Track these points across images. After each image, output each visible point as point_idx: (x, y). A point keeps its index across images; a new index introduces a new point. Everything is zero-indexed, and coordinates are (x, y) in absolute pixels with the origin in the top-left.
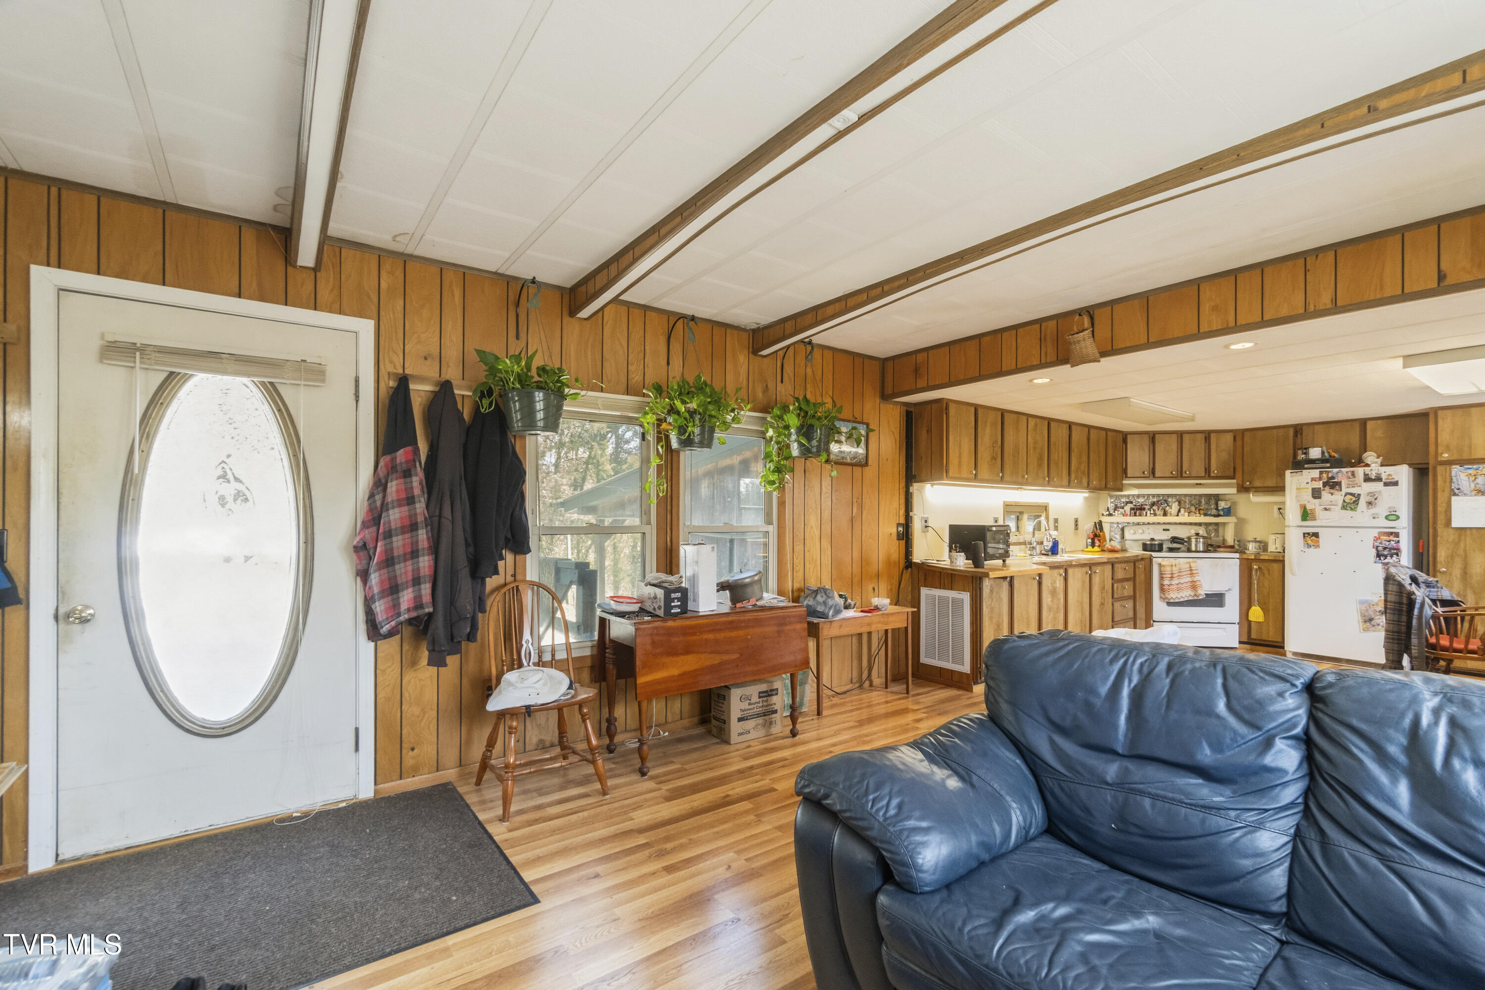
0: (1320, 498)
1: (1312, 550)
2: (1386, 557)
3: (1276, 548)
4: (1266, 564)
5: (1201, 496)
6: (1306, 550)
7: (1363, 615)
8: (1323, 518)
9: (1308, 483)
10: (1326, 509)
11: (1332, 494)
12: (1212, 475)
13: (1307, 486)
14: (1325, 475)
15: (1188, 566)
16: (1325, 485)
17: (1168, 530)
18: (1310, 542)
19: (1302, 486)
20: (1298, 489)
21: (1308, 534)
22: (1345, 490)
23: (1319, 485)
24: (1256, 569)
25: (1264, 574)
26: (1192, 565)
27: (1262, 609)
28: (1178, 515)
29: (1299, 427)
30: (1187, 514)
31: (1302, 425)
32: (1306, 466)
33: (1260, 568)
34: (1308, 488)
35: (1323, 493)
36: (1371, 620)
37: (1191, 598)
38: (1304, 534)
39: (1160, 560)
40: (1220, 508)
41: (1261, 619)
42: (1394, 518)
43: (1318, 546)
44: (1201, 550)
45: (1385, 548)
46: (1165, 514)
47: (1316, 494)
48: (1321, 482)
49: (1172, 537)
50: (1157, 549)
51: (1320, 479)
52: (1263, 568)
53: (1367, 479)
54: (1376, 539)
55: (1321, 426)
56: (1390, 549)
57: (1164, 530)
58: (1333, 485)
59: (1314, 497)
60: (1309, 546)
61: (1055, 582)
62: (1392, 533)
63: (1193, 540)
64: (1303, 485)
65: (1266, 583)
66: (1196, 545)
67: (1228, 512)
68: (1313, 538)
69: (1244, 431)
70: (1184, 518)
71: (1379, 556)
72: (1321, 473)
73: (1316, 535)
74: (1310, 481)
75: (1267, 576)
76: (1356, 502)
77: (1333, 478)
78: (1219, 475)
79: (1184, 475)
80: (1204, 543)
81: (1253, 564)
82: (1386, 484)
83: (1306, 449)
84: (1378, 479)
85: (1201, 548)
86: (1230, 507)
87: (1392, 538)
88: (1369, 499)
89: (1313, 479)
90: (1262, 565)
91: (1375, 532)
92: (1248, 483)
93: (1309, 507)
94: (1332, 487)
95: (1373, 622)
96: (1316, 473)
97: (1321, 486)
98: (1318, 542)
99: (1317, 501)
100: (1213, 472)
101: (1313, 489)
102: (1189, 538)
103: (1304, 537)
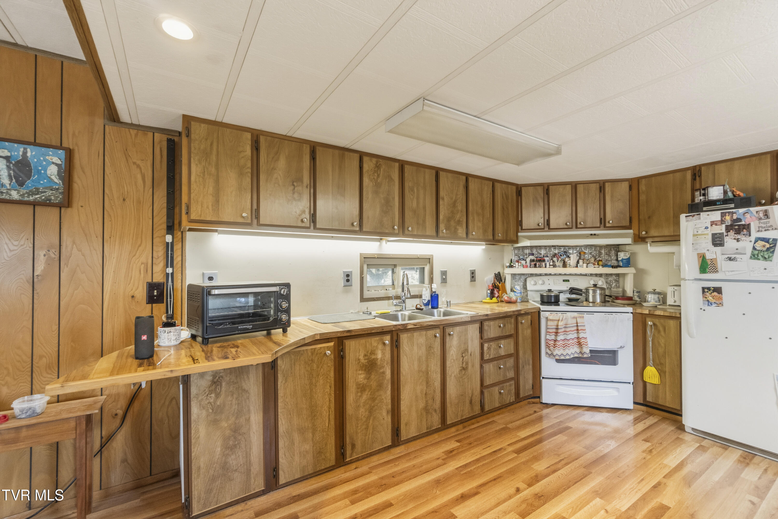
0: (722, 245)
1: (713, 308)
3: (675, 302)
4: (662, 321)
5: (601, 247)
6: (706, 307)
8: (726, 270)
9: (707, 228)
10: (730, 259)
12: (608, 225)
13: (706, 232)
14: (728, 218)
15: (574, 321)
16: (728, 229)
17: (568, 281)
18: (710, 298)
19: (700, 232)
20: (694, 235)
21: (709, 289)
22: (755, 234)
23: (722, 229)
24: (651, 326)
25: (659, 332)
26: (579, 320)
27: (657, 370)
28: (577, 267)
29: (698, 169)
30: (585, 265)
31: (700, 166)
32: (705, 209)
33: (654, 324)
34: (707, 234)
35: (726, 239)
37: (576, 355)
38: (703, 289)
39: (547, 314)
40: (619, 259)
41: (657, 382)
43: (720, 304)
44: (596, 303)
46: (565, 265)
47: (718, 241)
48: (724, 226)
49: (571, 288)
50: (553, 301)
51: (722, 222)
52: (658, 324)
55: (723, 165)
57: (564, 281)
59: (715, 245)
60: (710, 303)
61: (373, 353)
63: (591, 292)
64: (702, 230)
65: (662, 341)
66: (593, 298)
67: (628, 263)
68: (715, 294)
69: (638, 180)
70: (583, 269)
72: (723, 215)
73: (718, 290)
74: (709, 226)
75: (662, 333)
76: (771, 249)
78: (615, 225)
79: (580, 225)
80: (601, 294)
81: (648, 319)
83: (705, 189)
85: (596, 301)
86: (629, 259)
89: (713, 223)
90: (657, 321)
92: (644, 233)
93: (709, 256)
96: (716, 216)
97: (724, 230)
98: (721, 299)
99: (718, 249)
100: (609, 222)
101: (713, 235)
102: (587, 290)
103: (704, 292)
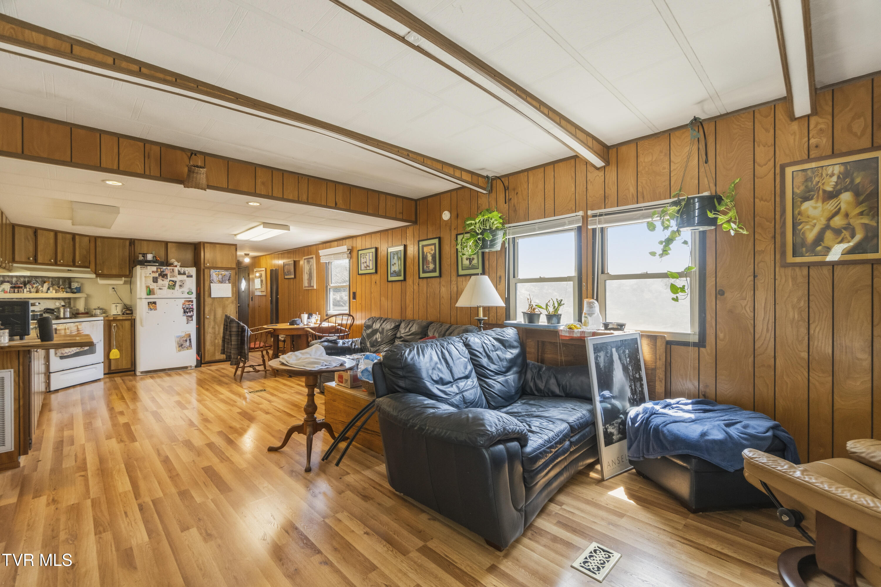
0: (157, 282)
1: (153, 311)
2: (188, 312)
4: (121, 322)
5: (59, 278)
6: (150, 312)
7: (178, 344)
8: (159, 293)
10: (160, 289)
11: (163, 280)
12: (77, 264)
13: (150, 275)
14: (159, 270)
15: (76, 328)
16: (160, 275)
18: (151, 307)
20: (145, 277)
21: (151, 302)
22: (169, 279)
23: (156, 275)
24: (114, 326)
25: (119, 329)
26: (79, 327)
27: (119, 350)
28: (48, 292)
29: (131, 240)
30: (54, 291)
31: (135, 240)
32: (145, 264)
33: (116, 325)
34: (150, 277)
35: (158, 280)
36: (182, 345)
38: (148, 303)
40: (73, 287)
41: (118, 357)
42: (190, 293)
43: (156, 309)
44: (68, 316)
45: (187, 308)
46: (37, 292)
47: (155, 280)
49: (45, 309)
51: (157, 272)
52: (118, 324)
53: (180, 273)
54: (184, 304)
55: (145, 242)
56: (190, 309)
58: (163, 275)
59: (154, 282)
60: (151, 309)
62: (190, 301)
64: (148, 275)
65: (120, 334)
66: (64, 314)
67: (79, 290)
68: (153, 305)
69: (95, 237)
70: (53, 294)
71: (185, 312)
72: (157, 269)
73: (155, 303)
74: (151, 273)
75: (122, 329)
76: (174, 285)
77: (163, 272)
78: (81, 265)
79: (59, 263)
80: (70, 312)
81: (112, 323)
82: (188, 277)
83: (144, 254)
84: (184, 274)
85: (68, 315)
87: (190, 303)
88: (180, 283)
89: (153, 272)
90: (118, 323)
91: (183, 301)
92: (100, 272)
93: (151, 287)
94: (163, 277)
95: (183, 346)
96: (154, 269)
97: (157, 276)
98: (156, 307)
99: (155, 284)
100: (78, 262)
101: (153, 277)
102: (58, 309)
103: (148, 304)
